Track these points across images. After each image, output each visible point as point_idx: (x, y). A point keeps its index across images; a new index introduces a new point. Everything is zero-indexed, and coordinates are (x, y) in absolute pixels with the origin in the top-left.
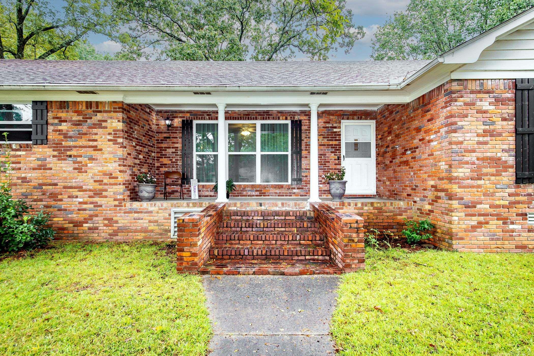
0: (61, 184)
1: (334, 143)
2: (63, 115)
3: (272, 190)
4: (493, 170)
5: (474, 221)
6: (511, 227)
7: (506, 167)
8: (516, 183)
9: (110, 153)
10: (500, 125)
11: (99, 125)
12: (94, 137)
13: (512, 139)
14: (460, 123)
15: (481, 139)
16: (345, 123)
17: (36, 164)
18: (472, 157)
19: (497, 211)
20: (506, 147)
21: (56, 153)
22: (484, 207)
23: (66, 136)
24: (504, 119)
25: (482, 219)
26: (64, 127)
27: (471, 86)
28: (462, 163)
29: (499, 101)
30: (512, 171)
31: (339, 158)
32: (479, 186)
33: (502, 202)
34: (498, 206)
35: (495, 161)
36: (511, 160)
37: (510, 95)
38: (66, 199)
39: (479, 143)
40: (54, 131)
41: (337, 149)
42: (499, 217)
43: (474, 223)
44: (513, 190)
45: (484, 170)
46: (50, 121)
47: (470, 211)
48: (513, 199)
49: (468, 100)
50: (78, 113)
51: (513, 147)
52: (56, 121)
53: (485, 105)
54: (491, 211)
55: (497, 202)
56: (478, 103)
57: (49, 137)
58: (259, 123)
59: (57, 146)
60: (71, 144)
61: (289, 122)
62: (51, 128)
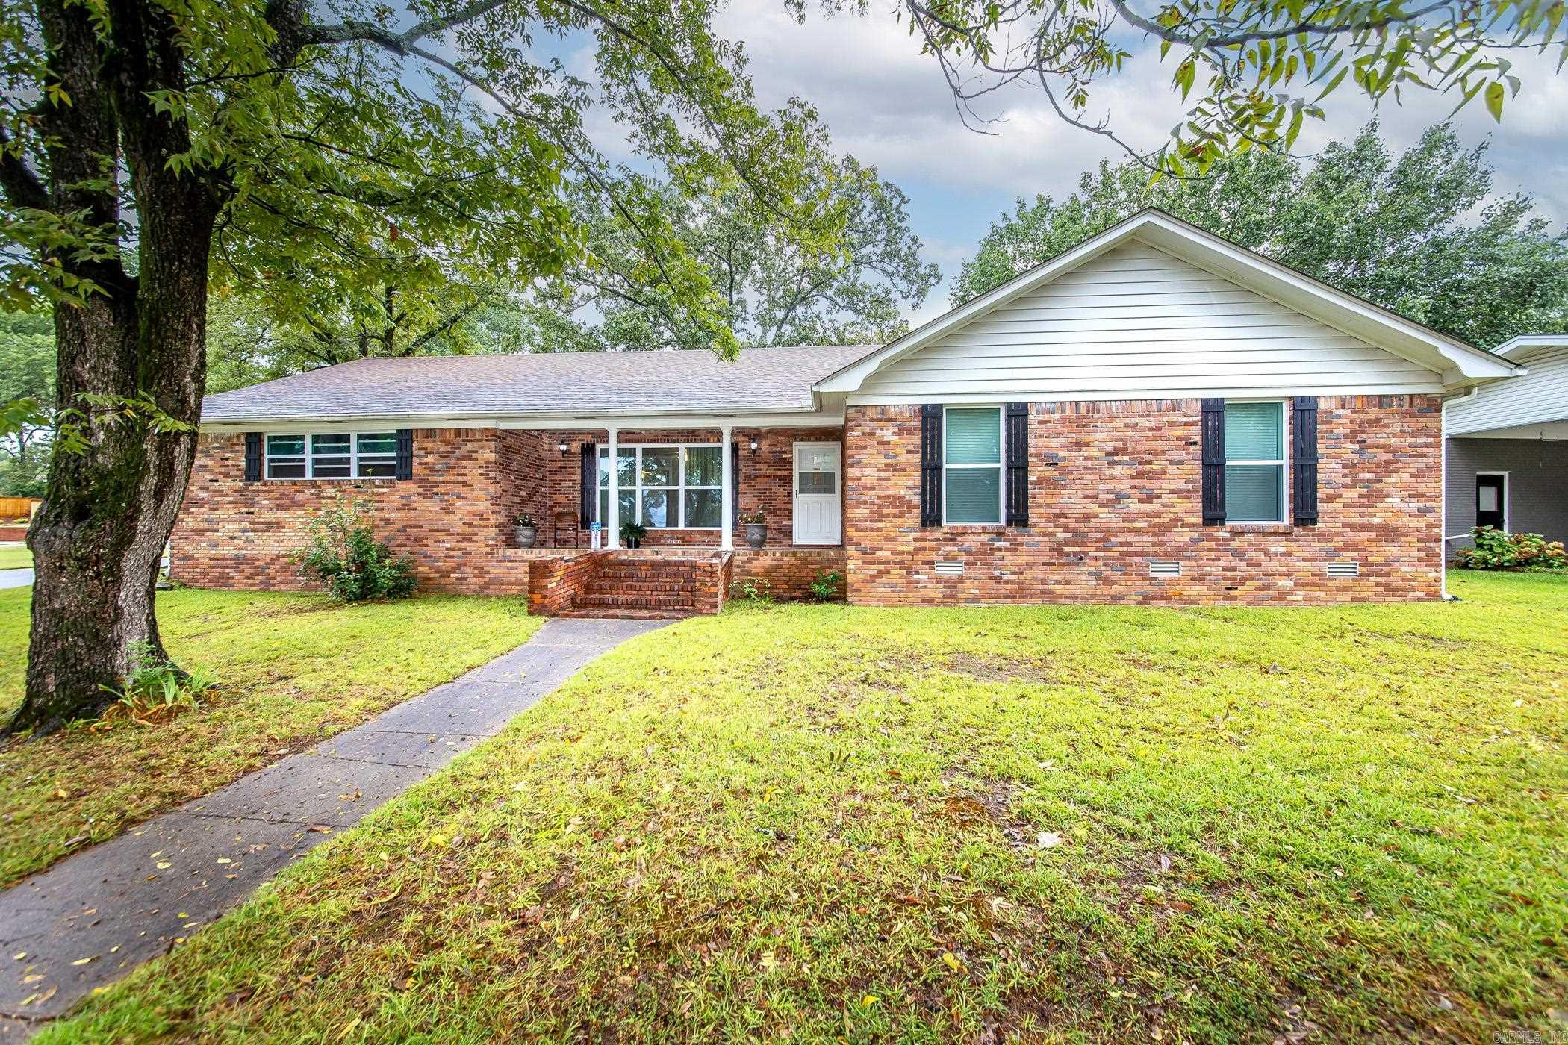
0: (426, 527)
1: (783, 473)
2: (429, 445)
3: (699, 538)
4: (896, 511)
5: (872, 570)
6: (916, 577)
7: (910, 507)
8: (924, 524)
9: (481, 489)
10: (904, 458)
11: (468, 457)
12: (463, 471)
13: (917, 475)
14: (857, 457)
15: (882, 475)
16: (798, 446)
17: (400, 503)
18: (872, 495)
19: (899, 558)
20: (910, 484)
21: (421, 490)
22: (884, 554)
23: (433, 471)
24: (909, 452)
25: (882, 567)
26: (430, 459)
27: (871, 414)
28: (859, 503)
29: (902, 430)
30: (917, 512)
31: (790, 494)
32: (879, 530)
33: (906, 549)
34: (901, 553)
35: (898, 501)
36: (917, 499)
37: (916, 423)
38: (432, 545)
39: (880, 479)
40: (420, 464)
41: (787, 481)
42: (901, 565)
43: (874, 572)
44: (918, 535)
45: (885, 511)
46: (415, 452)
47: (869, 558)
48: (918, 544)
49: (867, 429)
50: (447, 442)
51: (919, 484)
52: (422, 452)
53: (887, 436)
54: (892, 558)
55: (900, 549)
56: (879, 433)
57: (415, 471)
58: (682, 447)
59: (423, 482)
60: (439, 479)
62: (416, 461)
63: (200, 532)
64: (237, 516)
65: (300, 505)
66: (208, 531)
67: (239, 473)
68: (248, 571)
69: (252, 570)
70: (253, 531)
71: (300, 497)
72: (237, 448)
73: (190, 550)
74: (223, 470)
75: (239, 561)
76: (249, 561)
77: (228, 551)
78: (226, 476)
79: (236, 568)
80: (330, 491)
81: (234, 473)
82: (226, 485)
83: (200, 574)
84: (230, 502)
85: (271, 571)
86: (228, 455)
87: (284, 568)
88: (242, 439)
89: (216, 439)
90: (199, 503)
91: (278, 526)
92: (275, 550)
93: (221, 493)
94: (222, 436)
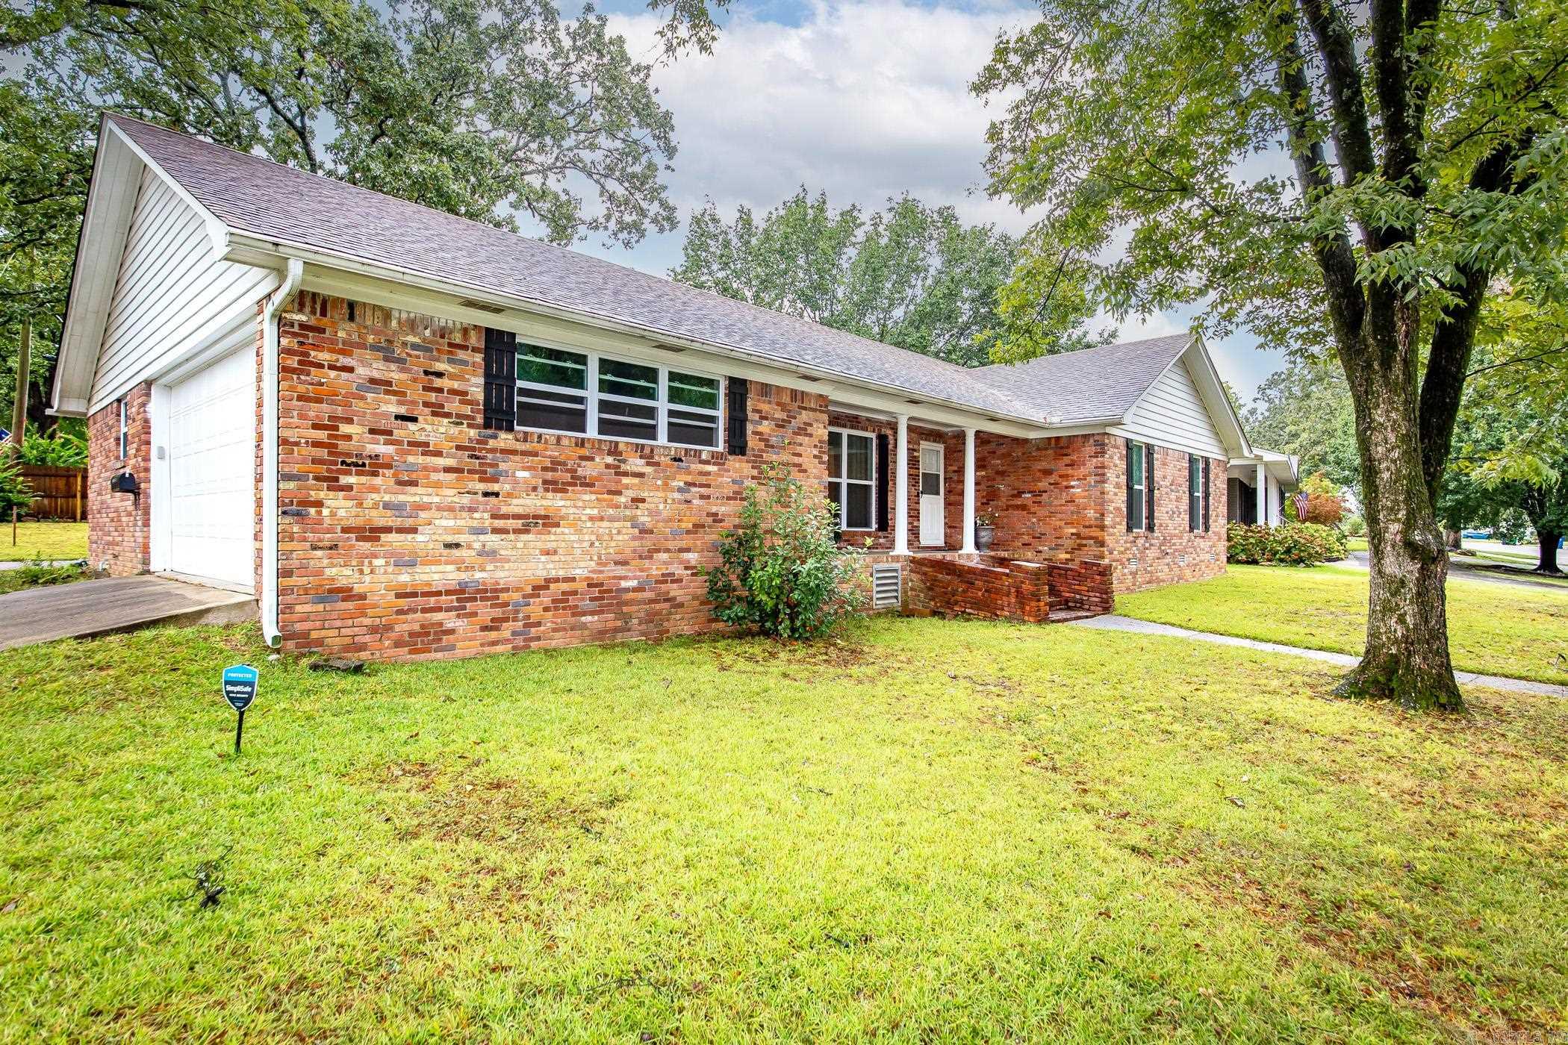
2: (765, 407)
4: (1119, 520)
7: (1124, 517)
8: (1128, 530)
9: (815, 477)
10: (1121, 478)
11: (802, 431)
12: (799, 449)
13: (1126, 492)
14: (1109, 473)
15: (1116, 490)
16: (922, 445)
17: (728, 491)
20: (1123, 499)
21: (755, 472)
23: (768, 444)
24: (1123, 474)
25: (1115, 564)
26: (765, 427)
27: (1111, 441)
29: (1121, 457)
30: (1126, 521)
31: (918, 495)
32: (1114, 535)
35: (1119, 512)
36: (1126, 511)
37: (1126, 452)
39: (1114, 494)
40: (755, 433)
41: (917, 481)
46: (750, 415)
47: (1111, 557)
49: (1110, 453)
50: (783, 406)
51: (1126, 499)
52: (757, 416)
53: (1117, 459)
54: (1118, 557)
55: (1120, 549)
56: (1114, 457)
57: (750, 444)
58: (845, 433)
59: (758, 461)
60: (774, 458)
61: (873, 436)
62: (750, 428)
63: (372, 533)
64: (466, 500)
65: (588, 484)
66: (388, 530)
67: (467, 410)
68: (486, 612)
69: (498, 612)
70: (496, 531)
71: (587, 470)
72: (461, 355)
73: (341, 574)
74: (432, 397)
75: (463, 595)
76: (490, 593)
77: (442, 575)
78: (438, 411)
79: (460, 610)
80: (636, 464)
81: (453, 406)
82: (435, 430)
83: (373, 630)
84: (448, 470)
85: (535, 609)
86: (440, 366)
87: (560, 603)
88: (474, 340)
89: (412, 325)
90: (373, 466)
91: (547, 521)
92: (542, 568)
93: (423, 447)
94: (427, 322)
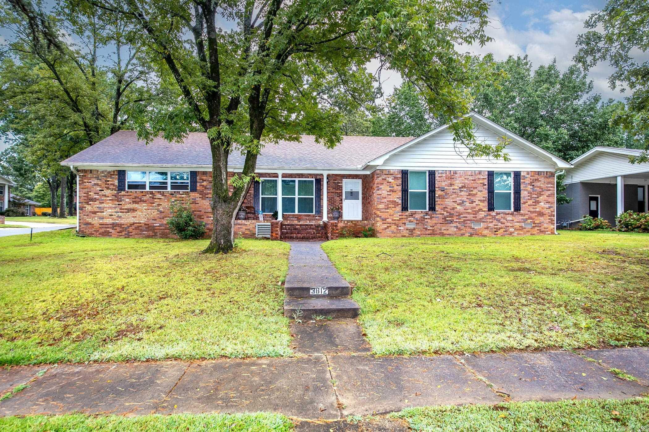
0: (203, 211)
1: (339, 191)
2: (204, 178)
3: (304, 218)
4: (393, 206)
5: (385, 226)
6: (400, 228)
7: (398, 205)
8: (402, 210)
10: (396, 188)
13: (400, 193)
14: (380, 187)
15: (389, 193)
16: (344, 180)
17: (191, 201)
18: (385, 200)
19: (394, 222)
20: (398, 196)
21: (201, 196)
22: (389, 220)
23: (206, 188)
24: (397, 186)
25: (389, 225)
26: (205, 183)
27: (384, 172)
28: (381, 203)
29: (395, 178)
30: (400, 206)
31: (341, 200)
32: (388, 212)
33: (396, 218)
34: (395, 220)
35: (394, 202)
36: (400, 202)
37: (400, 176)
39: (388, 195)
40: (200, 185)
41: (340, 195)
42: (395, 224)
43: (386, 227)
44: (401, 214)
45: (390, 206)
46: (198, 180)
47: (384, 222)
48: (401, 217)
49: (384, 177)
51: (401, 196)
52: (201, 181)
53: (390, 180)
54: (392, 222)
55: (394, 219)
56: (387, 179)
57: (198, 188)
58: (297, 180)
59: (201, 193)
60: (209, 192)
61: (314, 179)
62: (198, 184)
63: (95, 213)
64: (114, 206)
65: (144, 201)
66: (98, 212)
67: (114, 187)
68: (119, 229)
69: (121, 229)
70: (121, 212)
71: (144, 198)
72: (113, 176)
73: (90, 220)
74: (107, 186)
75: (114, 225)
76: (120, 225)
77: (109, 221)
78: (108, 188)
79: (113, 229)
80: (159, 196)
81: (111, 187)
82: (107, 192)
83: (95, 231)
84: (110, 200)
85: (130, 229)
86: (108, 179)
87: (136, 228)
88: (116, 173)
89: (103, 172)
90: (95, 200)
91: (134, 210)
92: (132, 220)
93: (105, 196)
94: (106, 171)
